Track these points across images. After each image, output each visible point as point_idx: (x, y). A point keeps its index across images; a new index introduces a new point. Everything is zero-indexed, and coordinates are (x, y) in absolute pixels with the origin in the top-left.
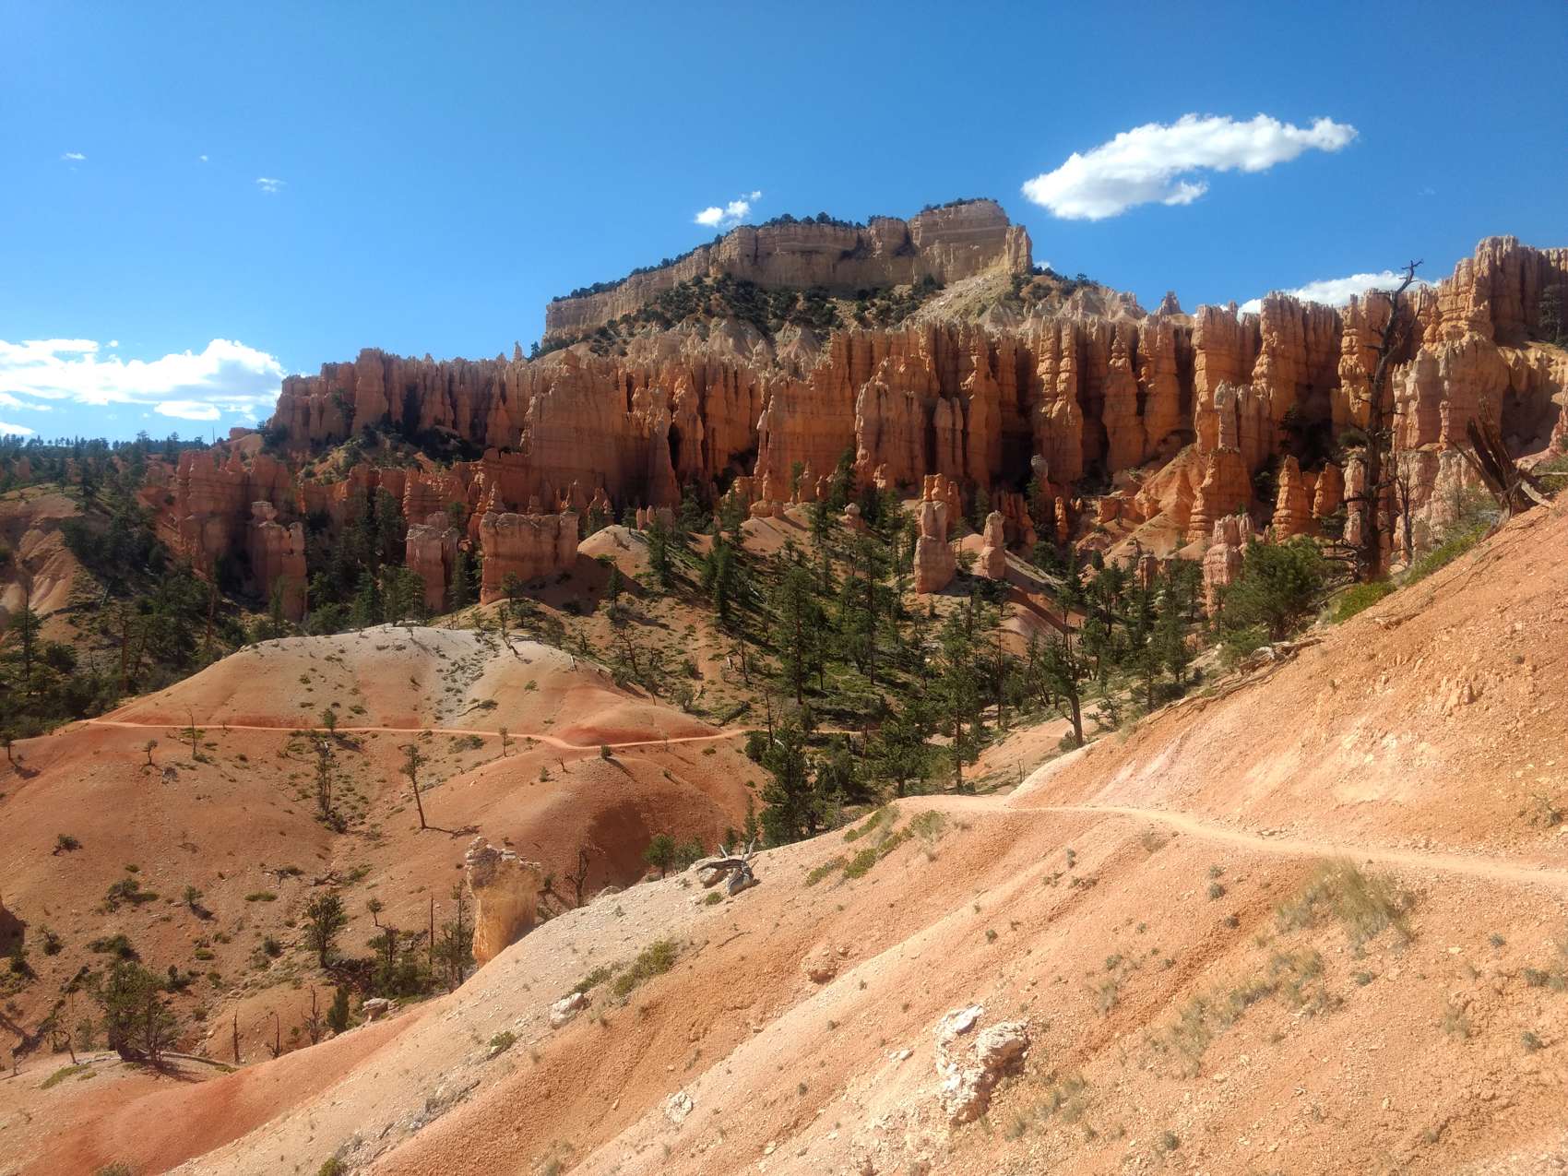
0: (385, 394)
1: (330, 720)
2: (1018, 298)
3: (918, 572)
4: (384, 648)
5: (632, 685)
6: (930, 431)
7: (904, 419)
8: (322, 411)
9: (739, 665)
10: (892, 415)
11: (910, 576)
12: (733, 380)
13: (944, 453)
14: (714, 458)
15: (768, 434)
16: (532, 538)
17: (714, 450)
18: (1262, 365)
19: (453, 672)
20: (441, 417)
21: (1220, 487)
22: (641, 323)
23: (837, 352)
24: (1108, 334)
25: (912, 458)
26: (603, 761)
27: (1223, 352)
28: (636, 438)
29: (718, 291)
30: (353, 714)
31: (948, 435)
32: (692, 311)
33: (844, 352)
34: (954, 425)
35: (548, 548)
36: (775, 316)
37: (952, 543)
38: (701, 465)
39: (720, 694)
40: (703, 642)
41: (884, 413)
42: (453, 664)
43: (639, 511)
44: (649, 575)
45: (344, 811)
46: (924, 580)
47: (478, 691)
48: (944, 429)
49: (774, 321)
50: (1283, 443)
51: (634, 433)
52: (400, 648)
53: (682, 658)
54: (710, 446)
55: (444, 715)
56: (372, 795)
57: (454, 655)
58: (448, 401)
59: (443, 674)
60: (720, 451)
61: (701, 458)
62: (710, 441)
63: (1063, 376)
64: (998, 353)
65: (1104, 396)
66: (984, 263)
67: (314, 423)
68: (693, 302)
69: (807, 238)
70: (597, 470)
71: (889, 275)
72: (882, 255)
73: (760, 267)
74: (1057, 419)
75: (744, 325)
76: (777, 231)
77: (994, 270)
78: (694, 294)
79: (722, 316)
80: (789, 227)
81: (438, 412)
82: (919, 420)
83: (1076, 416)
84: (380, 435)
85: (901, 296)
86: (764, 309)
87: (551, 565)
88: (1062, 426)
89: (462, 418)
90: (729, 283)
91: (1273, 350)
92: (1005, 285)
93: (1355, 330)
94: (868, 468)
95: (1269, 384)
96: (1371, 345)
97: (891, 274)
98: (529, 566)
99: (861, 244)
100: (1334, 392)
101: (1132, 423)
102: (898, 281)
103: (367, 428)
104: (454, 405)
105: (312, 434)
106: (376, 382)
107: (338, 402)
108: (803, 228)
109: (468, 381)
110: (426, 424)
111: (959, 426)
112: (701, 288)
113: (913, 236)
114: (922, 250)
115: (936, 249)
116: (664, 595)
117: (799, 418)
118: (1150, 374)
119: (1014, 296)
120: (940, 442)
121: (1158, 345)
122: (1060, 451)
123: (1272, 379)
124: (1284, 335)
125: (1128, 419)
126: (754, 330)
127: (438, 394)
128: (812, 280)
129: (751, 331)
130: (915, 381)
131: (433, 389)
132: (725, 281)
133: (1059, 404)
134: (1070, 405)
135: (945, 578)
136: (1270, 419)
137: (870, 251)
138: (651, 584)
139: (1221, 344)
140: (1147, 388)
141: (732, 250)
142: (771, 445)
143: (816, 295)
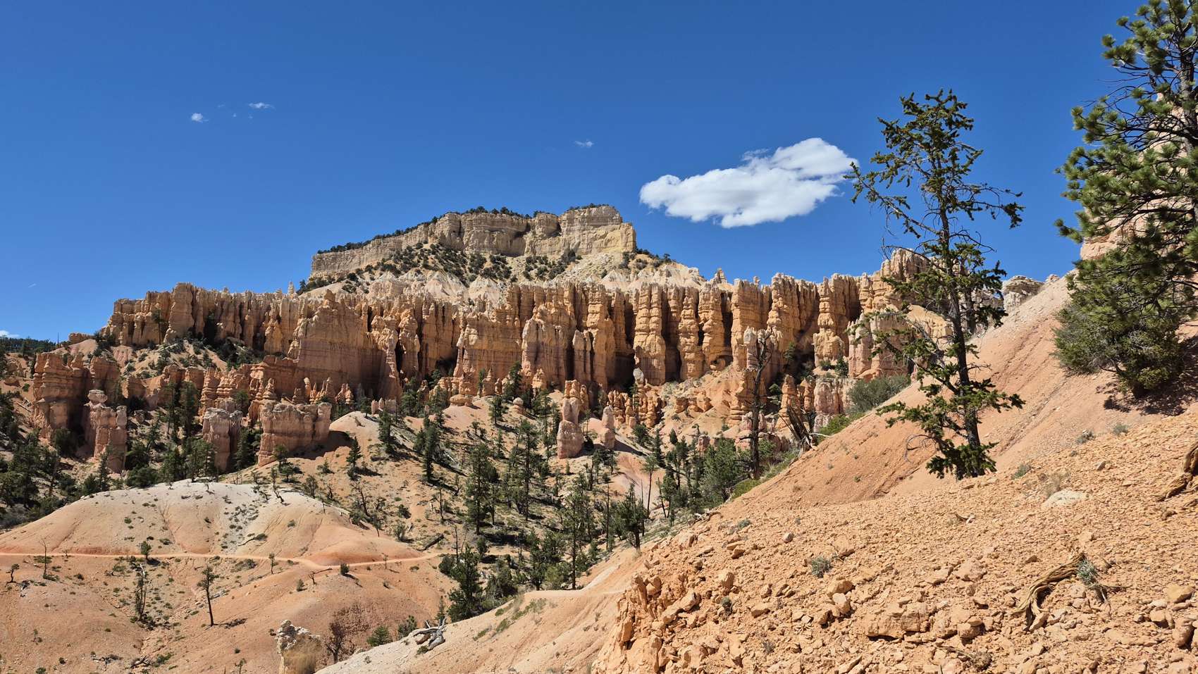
0: (192, 314)
1: (146, 549)
2: (627, 267)
3: (560, 444)
4: (186, 498)
5: (363, 523)
6: (570, 350)
7: (554, 343)
8: (143, 324)
9: (438, 508)
10: (546, 340)
11: (554, 447)
12: (443, 311)
13: (579, 365)
14: (426, 363)
15: (464, 349)
16: (297, 420)
17: (426, 358)
18: (773, 317)
19: (237, 514)
20: (232, 331)
21: (748, 393)
22: (379, 271)
23: (511, 298)
24: (681, 295)
25: (558, 368)
26: (342, 576)
27: (750, 308)
28: (372, 350)
29: (434, 253)
30: (162, 545)
31: (582, 354)
32: (415, 266)
33: (516, 298)
34: (585, 347)
35: (308, 428)
36: (471, 271)
37: (580, 425)
38: (416, 367)
39: (424, 529)
40: (413, 493)
41: (540, 339)
42: (237, 509)
43: (373, 402)
44: (378, 445)
45: (152, 614)
46: (564, 450)
47: (255, 528)
48: (579, 350)
49: (470, 274)
50: (786, 366)
51: (371, 346)
52: (198, 498)
53: (398, 504)
54: (424, 355)
55: (229, 545)
56: (173, 603)
57: (237, 502)
58: (238, 320)
59: (230, 516)
60: (430, 359)
61: (417, 364)
62: (424, 352)
63: (654, 319)
64: (613, 302)
65: (679, 332)
66: (606, 244)
67: (137, 333)
68: (416, 259)
69: (493, 223)
70: (344, 370)
71: (546, 249)
72: (542, 236)
73: (462, 240)
74: (650, 346)
75: (450, 276)
76: (474, 217)
77: (612, 250)
78: (416, 254)
79: (435, 269)
80: (482, 215)
81: (230, 327)
82: (563, 344)
83: (661, 344)
84: (186, 343)
85: (553, 262)
86: (463, 266)
87: (310, 439)
88: (653, 350)
89: (247, 332)
90: (441, 248)
91: (779, 308)
92: (619, 259)
93: (827, 298)
94: (529, 374)
95: (778, 329)
96: (836, 308)
97: (548, 248)
98: (294, 440)
99: (528, 228)
100: (816, 335)
101: (696, 349)
102: (552, 253)
103: (177, 337)
104: (243, 323)
105: (135, 341)
106: (186, 306)
107: (157, 319)
108: (491, 216)
109: (254, 307)
110: (221, 335)
111: (589, 349)
112: (422, 251)
113: (562, 225)
114: (568, 234)
115: (577, 234)
116: (388, 460)
117: (485, 338)
118: (706, 320)
119: (624, 266)
120: (576, 357)
121: (711, 302)
122: (651, 365)
123: (779, 326)
124: (786, 299)
125: (693, 348)
126: (456, 280)
127: (231, 315)
128: (496, 249)
129: (454, 280)
130: (561, 319)
131: (228, 311)
132: (438, 247)
133: (651, 336)
134: (658, 338)
135: (577, 449)
136: (777, 351)
137: (534, 233)
138: (379, 452)
139: (749, 303)
140: (704, 328)
141: (444, 227)
142: (465, 357)
143: (499, 259)
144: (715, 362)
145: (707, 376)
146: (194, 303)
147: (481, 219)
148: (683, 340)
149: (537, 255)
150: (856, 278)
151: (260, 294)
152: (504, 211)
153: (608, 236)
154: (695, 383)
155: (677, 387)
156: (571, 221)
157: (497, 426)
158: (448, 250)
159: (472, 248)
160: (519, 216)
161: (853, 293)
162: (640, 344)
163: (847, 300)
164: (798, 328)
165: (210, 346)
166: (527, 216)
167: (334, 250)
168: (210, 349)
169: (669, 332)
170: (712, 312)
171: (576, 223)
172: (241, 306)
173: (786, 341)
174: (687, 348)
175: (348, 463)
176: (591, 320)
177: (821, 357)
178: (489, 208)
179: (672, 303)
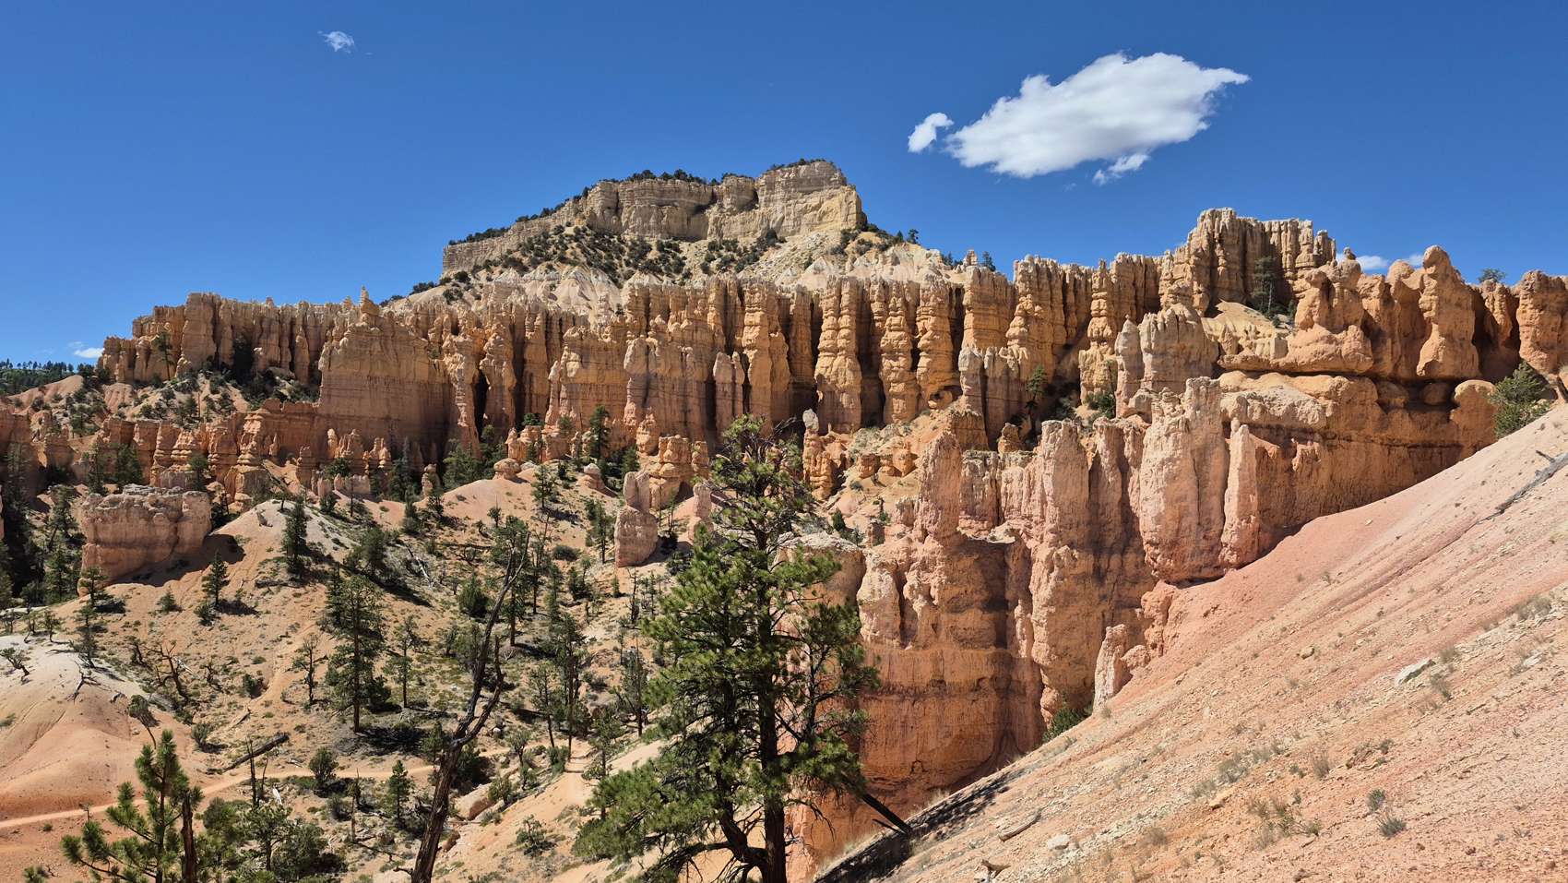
0: (213, 337)
2: (842, 252)
3: (617, 545)
6: (710, 384)
7: (677, 374)
8: (148, 352)
10: (661, 370)
13: (723, 406)
15: (559, 384)
18: (1016, 326)
20: (276, 359)
22: (499, 268)
25: (686, 411)
27: (991, 312)
28: (443, 385)
29: (576, 240)
31: (728, 389)
32: (548, 259)
34: (734, 378)
35: (164, 533)
36: (628, 264)
39: (262, 722)
40: (296, 645)
41: (652, 369)
44: (277, 560)
46: (623, 553)
48: (724, 383)
49: (626, 269)
50: (1031, 403)
51: (440, 379)
53: (255, 669)
58: (286, 344)
63: (843, 332)
64: (792, 307)
65: (882, 352)
66: (820, 219)
67: (140, 364)
68: (550, 251)
69: (663, 193)
70: (394, 416)
71: (737, 229)
72: (730, 210)
73: (620, 219)
74: (836, 374)
75: (594, 272)
76: (636, 185)
77: (829, 226)
78: (553, 242)
79: (574, 264)
80: (647, 182)
81: (274, 353)
82: (696, 374)
83: (854, 371)
84: (201, 378)
85: (745, 248)
86: (618, 258)
87: (168, 551)
88: (841, 380)
89: (299, 360)
90: (589, 232)
91: (1026, 311)
92: (835, 240)
93: (1103, 294)
94: (633, 423)
95: (1021, 345)
96: (1120, 308)
97: (739, 227)
98: (137, 554)
99: (714, 198)
100: (1083, 352)
101: (906, 378)
102: (745, 234)
103: (191, 370)
104: (292, 347)
105: (137, 376)
106: (203, 327)
107: (163, 346)
108: (660, 183)
109: (311, 325)
110: (261, 365)
111: (740, 380)
112: (561, 237)
113: (759, 193)
114: (766, 206)
115: (779, 205)
116: (286, 585)
117: (592, 368)
118: (925, 331)
119: (840, 251)
120: (719, 395)
121: (931, 303)
122: (839, 404)
123: (1023, 341)
124: (1040, 297)
125: (902, 375)
126: (603, 277)
127: (274, 339)
128: (667, 231)
129: (600, 278)
130: (698, 336)
131: (270, 332)
132: (584, 231)
133: (839, 359)
134: (848, 360)
135: (644, 551)
136: (1018, 380)
137: (721, 206)
138: (275, 572)
139: (989, 304)
140: (920, 345)
141: (595, 203)
142: (563, 394)
143: (669, 246)
144: (937, 397)
145: (922, 419)
146: (216, 322)
147: (644, 188)
148: (886, 363)
149: (725, 238)
150: (1156, 260)
151: (319, 304)
152: (679, 175)
153: (824, 208)
154: (901, 430)
155: (877, 436)
156: (771, 186)
157: (544, 510)
158: (596, 236)
159: (633, 231)
160: (699, 181)
161: (1151, 284)
162: (822, 371)
163: (1141, 294)
164: (1062, 340)
165: (235, 382)
166: (714, 181)
167: (471, 239)
168: (235, 386)
169: (867, 354)
170: (932, 320)
171: (778, 188)
172: (293, 323)
173: (1034, 363)
174: (893, 376)
175: (204, 594)
176: (748, 336)
177: (1090, 388)
178: (658, 174)
179: (876, 307)
